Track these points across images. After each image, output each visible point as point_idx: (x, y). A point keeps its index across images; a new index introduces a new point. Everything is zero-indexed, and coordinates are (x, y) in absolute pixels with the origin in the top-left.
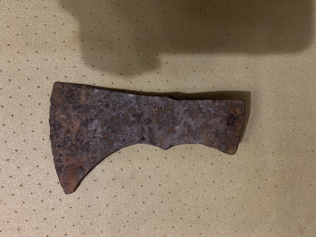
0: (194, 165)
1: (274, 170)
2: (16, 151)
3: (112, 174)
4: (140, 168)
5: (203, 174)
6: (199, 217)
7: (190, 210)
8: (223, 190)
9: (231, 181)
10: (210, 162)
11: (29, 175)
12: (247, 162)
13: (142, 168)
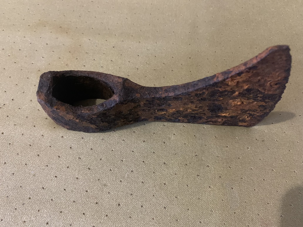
1: (218, 157)
5: (133, 151)
6: (119, 205)
7: (109, 193)
8: (154, 173)
9: (164, 163)
10: (142, 139)
12: (185, 144)
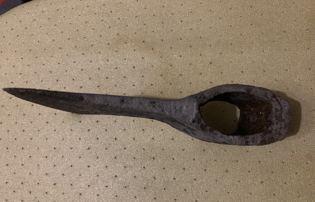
0: (239, 181)
2: (55, 148)
3: (144, 181)
4: (174, 179)
11: (63, 175)
13: (177, 179)
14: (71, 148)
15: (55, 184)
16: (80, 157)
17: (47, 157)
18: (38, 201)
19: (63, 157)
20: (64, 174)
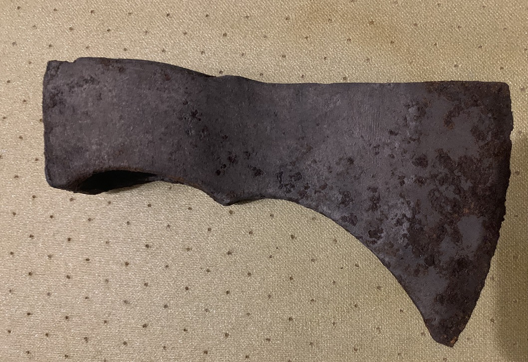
14: (188, 249)
15: (145, 326)
16: (208, 271)
17: (127, 264)
18: (105, 361)
19: (167, 266)
20: (168, 304)
